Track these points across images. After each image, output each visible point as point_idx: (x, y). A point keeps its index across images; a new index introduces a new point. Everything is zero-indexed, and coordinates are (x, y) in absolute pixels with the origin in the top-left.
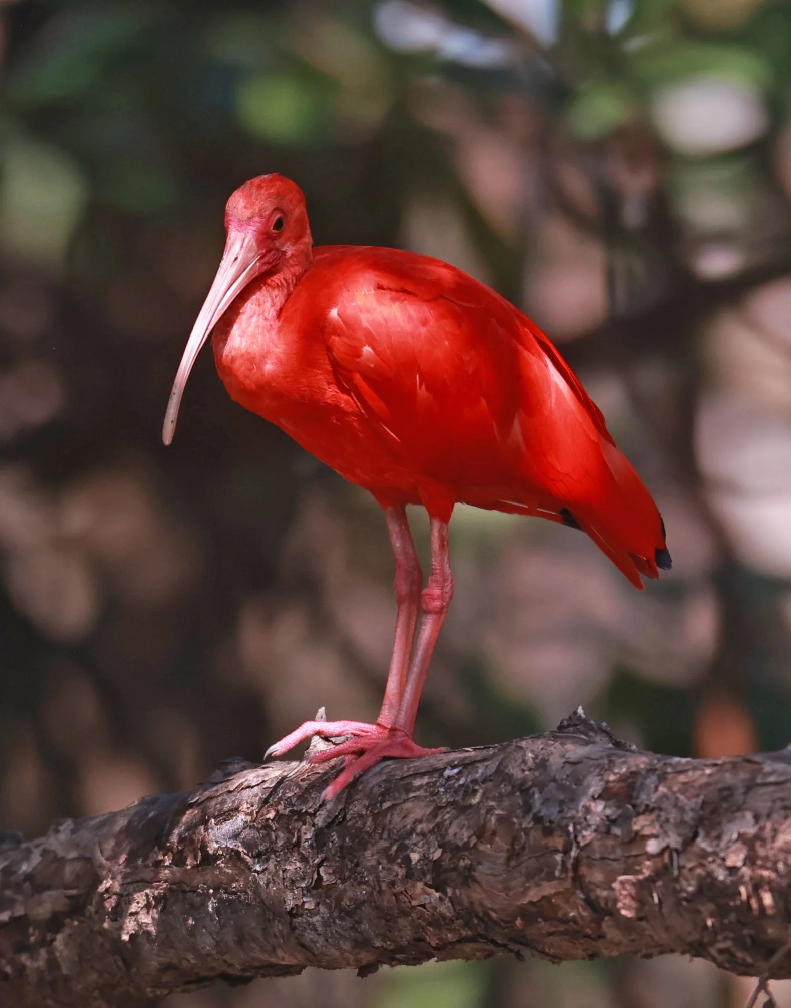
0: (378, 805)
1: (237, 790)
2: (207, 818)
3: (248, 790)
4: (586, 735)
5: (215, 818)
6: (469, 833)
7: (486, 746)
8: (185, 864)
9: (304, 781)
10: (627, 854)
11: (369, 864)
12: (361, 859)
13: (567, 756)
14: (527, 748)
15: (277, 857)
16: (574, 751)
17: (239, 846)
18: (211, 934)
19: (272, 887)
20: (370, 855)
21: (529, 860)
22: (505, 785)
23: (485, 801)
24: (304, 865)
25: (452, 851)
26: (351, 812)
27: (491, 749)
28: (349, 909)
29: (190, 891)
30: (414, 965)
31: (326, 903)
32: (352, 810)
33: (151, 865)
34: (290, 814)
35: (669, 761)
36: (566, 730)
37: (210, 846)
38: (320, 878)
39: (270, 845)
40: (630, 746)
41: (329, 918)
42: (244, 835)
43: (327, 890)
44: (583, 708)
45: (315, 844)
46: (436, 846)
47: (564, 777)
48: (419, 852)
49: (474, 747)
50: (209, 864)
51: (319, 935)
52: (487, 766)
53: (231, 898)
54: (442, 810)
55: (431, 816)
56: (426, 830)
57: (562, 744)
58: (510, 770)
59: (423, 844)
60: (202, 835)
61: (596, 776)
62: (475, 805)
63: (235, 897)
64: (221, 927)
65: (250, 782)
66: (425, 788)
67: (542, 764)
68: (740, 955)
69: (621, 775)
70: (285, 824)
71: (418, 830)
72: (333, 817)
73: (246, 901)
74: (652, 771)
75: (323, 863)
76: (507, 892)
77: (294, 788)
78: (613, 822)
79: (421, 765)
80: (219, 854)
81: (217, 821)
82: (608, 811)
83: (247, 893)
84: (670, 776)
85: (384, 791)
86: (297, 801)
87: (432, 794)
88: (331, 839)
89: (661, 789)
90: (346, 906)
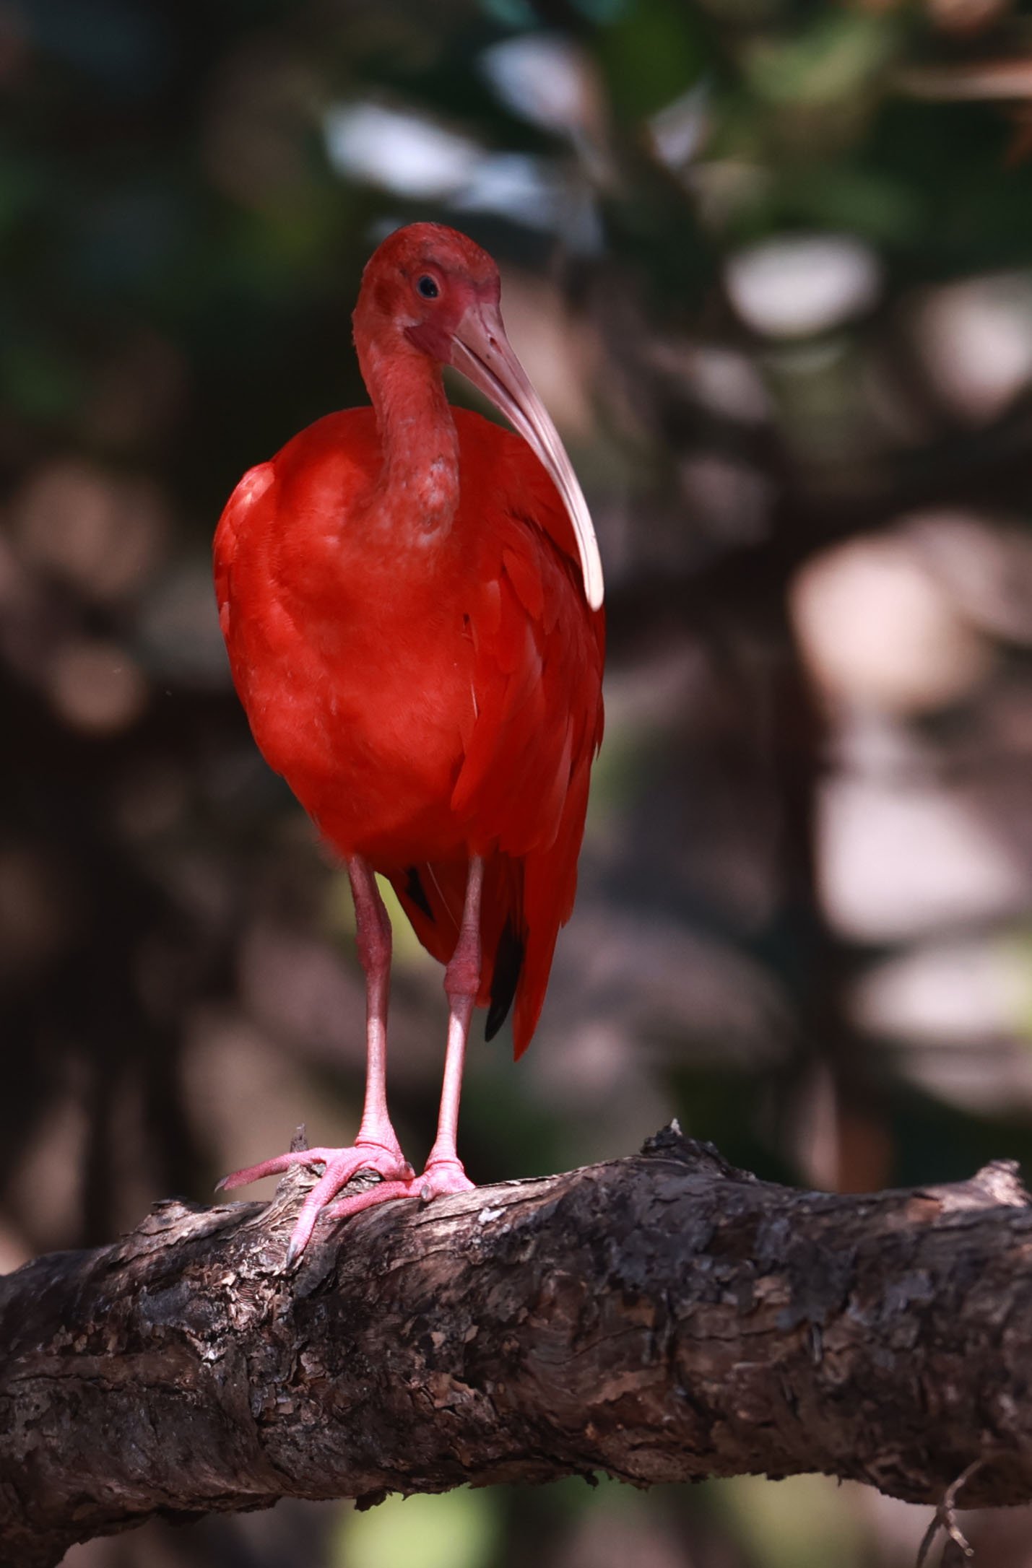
0: (385, 1264)
1: (179, 1244)
2: (136, 1284)
3: (194, 1243)
4: (684, 1161)
5: (148, 1284)
6: (517, 1303)
7: (540, 1177)
8: (105, 1350)
9: (276, 1230)
10: (745, 1332)
11: (372, 1348)
12: (361, 1341)
13: (657, 1192)
15: (237, 1339)
16: (669, 1185)
17: (183, 1325)
18: (143, 1451)
19: (233, 1383)
20: (372, 1336)
21: (604, 1342)
22: (569, 1235)
23: (538, 1256)
24: (277, 1351)
25: (492, 1329)
26: (345, 1274)
27: (547, 1181)
28: (344, 1413)
29: (112, 1390)
30: (438, 1492)
31: (311, 1406)
32: (346, 1271)
33: (55, 1352)
34: (256, 1278)
35: (806, 1197)
36: (656, 1154)
37: (142, 1324)
38: (301, 1369)
39: (228, 1324)
40: (748, 1175)
41: (315, 1426)
42: (190, 1308)
43: (312, 1386)
44: (679, 1123)
45: (293, 1322)
46: (470, 1323)
47: (653, 1221)
48: (445, 1332)
49: (522, 1180)
50: (140, 1351)
51: (301, 1451)
52: (541, 1207)
53: (171, 1399)
54: (478, 1271)
55: (461, 1279)
56: (454, 1299)
57: (650, 1174)
58: (575, 1213)
59: (451, 1320)
60: (129, 1309)
61: (701, 1219)
62: (525, 1263)
63: (179, 1397)
64: (158, 1440)
65: (198, 1233)
66: (452, 1238)
67: (621, 1203)
68: (911, 1475)
69: (737, 1219)
70: (251, 1292)
71: (443, 1300)
72: (319, 1282)
73: (195, 1403)
74: (782, 1211)
75: (306, 1348)
76: (573, 1387)
77: (263, 1241)
78: (726, 1286)
79: (447, 1206)
80: (155, 1337)
81: (151, 1288)
82: (719, 1271)
83: (195, 1391)
84: (807, 1220)
85: (393, 1243)
86: (267, 1258)
87: (463, 1248)
88: (317, 1314)
89: (795, 1238)
90: (340, 1410)
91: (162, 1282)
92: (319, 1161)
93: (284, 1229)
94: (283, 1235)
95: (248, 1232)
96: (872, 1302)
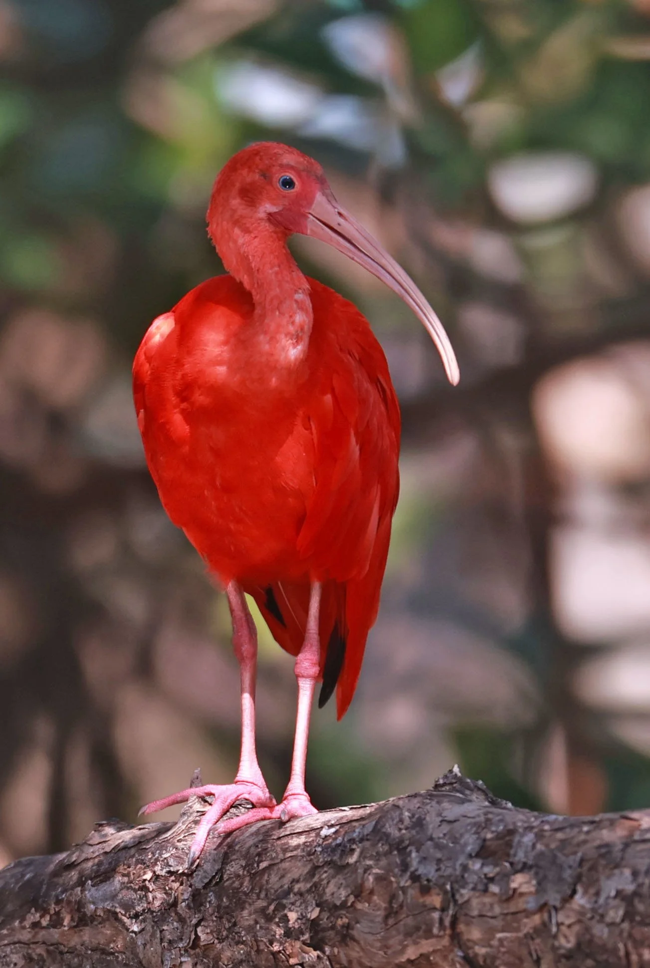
0: (256, 865)
1: (113, 851)
2: (84, 879)
3: (124, 851)
4: (463, 793)
5: (91, 879)
6: (347, 892)
7: (363, 805)
8: (62, 925)
9: (180, 842)
10: (506, 911)
11: (247, 923)
12: (239, 918)
13: (443, 815)
14: (404, 807)
15: (154, 917)
16: (452, 810)
17: (116, 907)
19: (150, 948)
20: (247, 915)
21: (406, 919)
22: (383, 845)
23: (362, 859)
24: (181, 926)
25: (330, 910)
26: (228, 872)
27: (368, 808)
29: (67, 952)
31: (205, 963)
32: (229, 870)
33: (28, 926)
34: (167, 874)
35: (546, 818)
36: (443, 789)
37: (87, 907)
38: (197, 937)
39: (147, 906)
40: (506, 804)
42: (121, 896)
43: (205, 950)
44: (459, 767)
45: (192, 905)
46: (314, 906)
47: (441, 835)
48: (297, 912)
49: (351, 807)
50: (86, 925)
52: (364, 826)
53: (109, 958)
54: (319, 870)
55: (308, 875)
56: (303, 889)
57: (438, 803)
58: (387, 829)
59: (301, 903)
60: (79, 896)
61: (474, 833)
62: (352, 864)
63: (113, 957)
65: (126, 844)
66: (302, 847)
67: (419, 823)
69: (498, 833)
70: (163, 884)
71: (296, 890)
72: (210, 878)
73: (124, 962)
74: (530, 828)
75: (201, 923)
76: (385, 950)
77: (171, 849)
78: (492, 880)
79: (298, 825)
80: (96, 915)
81: (94, 882)
82: (486, 870)
83: (125, 953)
84: (547, 834)
85: (261, 851)
86: (174, 861)
87: (309, 854)
88: (209, 899)
89: (539, 847)
90: (224, 966)
91: (101, 878)
92: (210, 794)
93: (186, 840)
94: (185, 845)
95: (161, 843)
96: (592, 891)
